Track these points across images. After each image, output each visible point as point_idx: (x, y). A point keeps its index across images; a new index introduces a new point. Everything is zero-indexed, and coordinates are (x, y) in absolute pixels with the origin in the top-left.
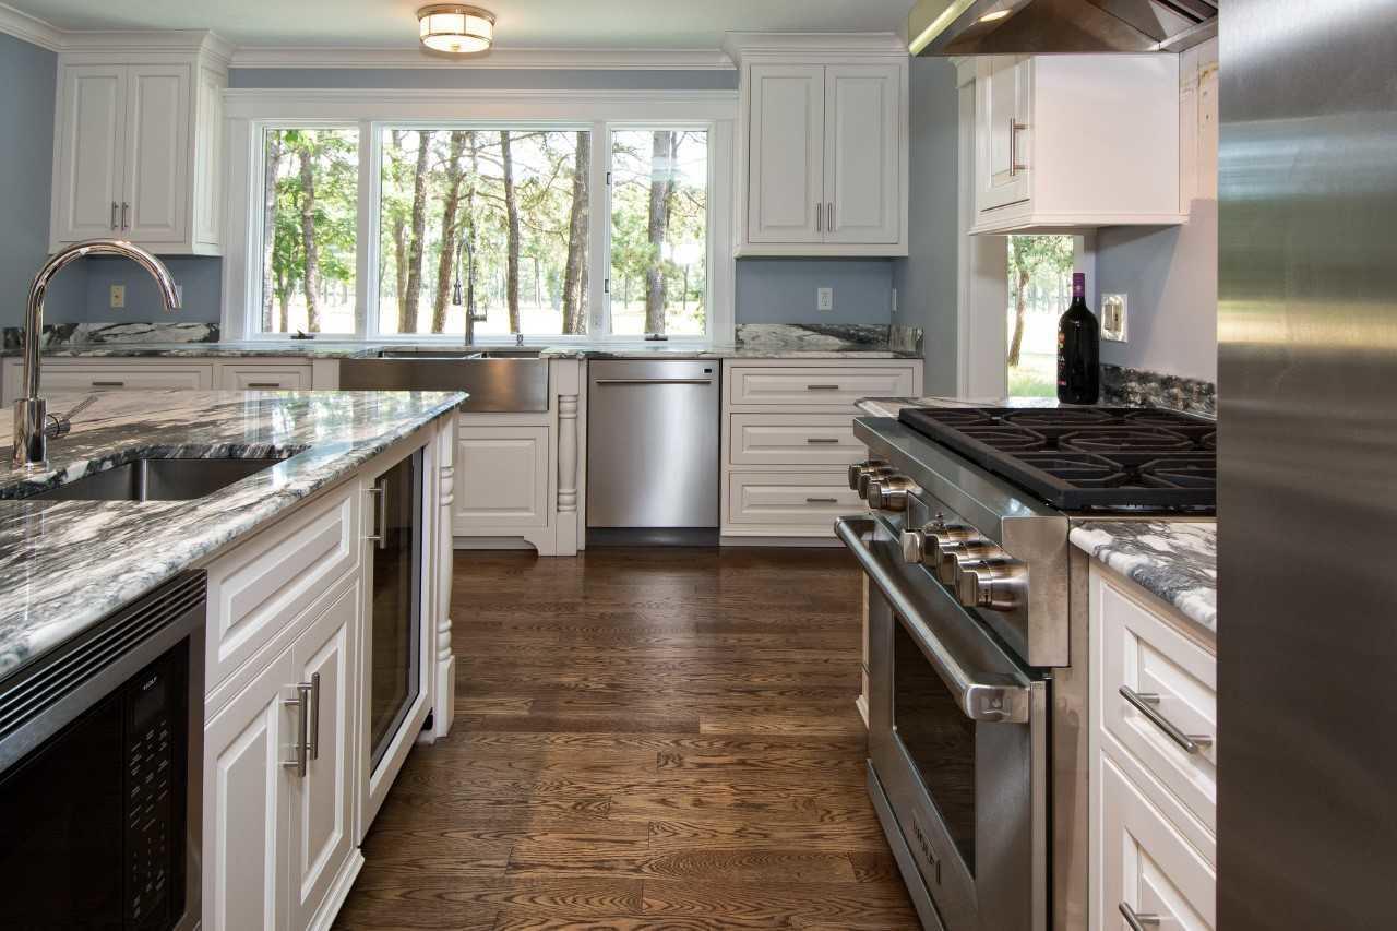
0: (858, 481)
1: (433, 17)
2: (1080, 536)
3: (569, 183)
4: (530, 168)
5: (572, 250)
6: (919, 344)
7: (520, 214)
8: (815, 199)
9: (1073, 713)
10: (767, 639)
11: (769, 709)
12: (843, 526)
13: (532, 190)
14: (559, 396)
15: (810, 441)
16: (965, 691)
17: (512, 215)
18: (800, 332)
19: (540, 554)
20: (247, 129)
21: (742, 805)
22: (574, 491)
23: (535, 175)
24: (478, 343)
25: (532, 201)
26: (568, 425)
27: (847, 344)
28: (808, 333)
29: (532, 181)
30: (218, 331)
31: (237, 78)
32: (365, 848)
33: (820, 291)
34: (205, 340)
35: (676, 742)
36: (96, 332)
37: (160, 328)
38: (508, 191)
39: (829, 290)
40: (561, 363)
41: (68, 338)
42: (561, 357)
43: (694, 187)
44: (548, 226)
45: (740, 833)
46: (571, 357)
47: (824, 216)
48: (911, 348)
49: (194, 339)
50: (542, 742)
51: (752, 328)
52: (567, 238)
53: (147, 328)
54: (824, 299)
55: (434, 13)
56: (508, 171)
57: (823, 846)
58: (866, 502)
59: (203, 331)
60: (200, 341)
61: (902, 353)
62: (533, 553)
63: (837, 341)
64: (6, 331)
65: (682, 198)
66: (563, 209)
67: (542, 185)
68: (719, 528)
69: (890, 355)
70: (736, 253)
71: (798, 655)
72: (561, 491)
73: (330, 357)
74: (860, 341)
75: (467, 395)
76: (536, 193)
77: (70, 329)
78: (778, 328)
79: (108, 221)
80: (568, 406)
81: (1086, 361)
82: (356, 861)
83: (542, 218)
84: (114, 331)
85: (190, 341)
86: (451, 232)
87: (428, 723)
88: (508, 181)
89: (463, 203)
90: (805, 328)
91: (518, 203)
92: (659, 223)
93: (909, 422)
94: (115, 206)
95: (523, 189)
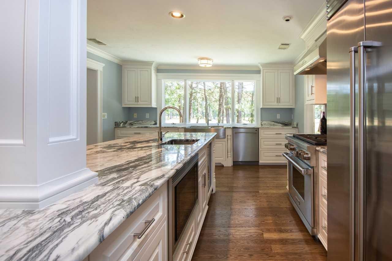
0: (286, 146)
1: (201, 60)
2: (317, 148)
3: (218, 90)
4: (209, 86)
5: (220, 105)
6: (297, 125)
7: (207, 97)
8: (276, 96)
9: (317, 173)
10: (270, 179)
11: (271, 189)
12: (284, 154)
13: (210, 91)
14: (227, 135)
15: (276, 144)
16: (302, 170)
17: (206, 97)
18: (274, 123)
19: (224, 166)
20: (161, 81)
21: (267, 201)
22: (230, 154)
23: (210, 88)
24: (210, 125)
25: (210, 94)
26: (229, 141)
27: (283, 125)
28: (275, 123)
29: (209, 89)
30: (156, 123)
31: (158, 71)
32: (208, 205)
33: (278, 115)
34: (154, 124)
35: (255, 194)
36: (131, 123)
37: (145, 122)
38: (205, 92)
39: (279, 115)
40: (228, 129)
41: (126, 124)
42: (228, 128)
43: (247, 91)
44: (214, 100)
45: (268, 205)
46: (230, 128)
47: (278, 100)
48: (295, 126)
49: (152, 124)
50: (232, 194)
51: (264, 122)
52: (218, 102)
53: (142, 122)
54: (278, 116)
55: (201, 59)
56: (205, 87)
57: (281, 206)
58: (288, 149)
59: (154, 123)
60: (153, 125)
61: (294, 127)
62: (223, 166)
63: (281, 125)
64: (115, 122)
65: (244, 93)
66: (217, 96)
67: (212, 90)
68: (259, 161)
69: (291, 127)
70: (261, 107)
71: (276, 182)
72: (228, 154)
73: (182, 128)
74: (286, 124)
75: (216, 133)
76: (211, 92)
77: (127, 122)
78: (269, 122)
79: (134, 100)
80: (229, 137)
81: (325, 128)
82: (207, 207)
83: (212, 98)
84: (135, 123)
85: (151, 125)
86: (191, 101)
87: (212, 191)
88: (205, 90)
89: (194, 94)
90: (275, 122)
91: (207, 94)
92: (240, 99)
93: (295, 136)
94: (136, 97)
95: (207, 91)
